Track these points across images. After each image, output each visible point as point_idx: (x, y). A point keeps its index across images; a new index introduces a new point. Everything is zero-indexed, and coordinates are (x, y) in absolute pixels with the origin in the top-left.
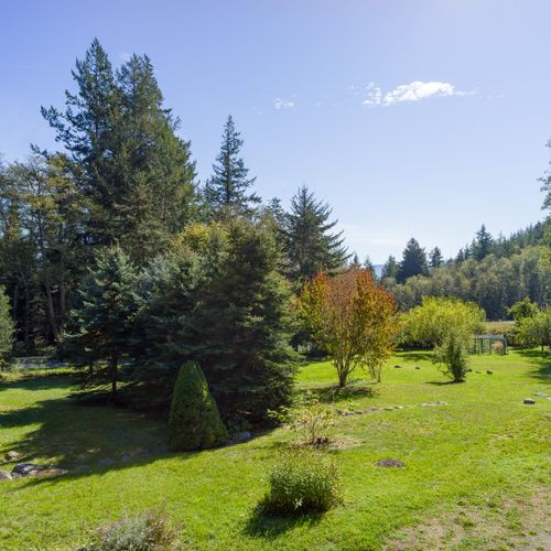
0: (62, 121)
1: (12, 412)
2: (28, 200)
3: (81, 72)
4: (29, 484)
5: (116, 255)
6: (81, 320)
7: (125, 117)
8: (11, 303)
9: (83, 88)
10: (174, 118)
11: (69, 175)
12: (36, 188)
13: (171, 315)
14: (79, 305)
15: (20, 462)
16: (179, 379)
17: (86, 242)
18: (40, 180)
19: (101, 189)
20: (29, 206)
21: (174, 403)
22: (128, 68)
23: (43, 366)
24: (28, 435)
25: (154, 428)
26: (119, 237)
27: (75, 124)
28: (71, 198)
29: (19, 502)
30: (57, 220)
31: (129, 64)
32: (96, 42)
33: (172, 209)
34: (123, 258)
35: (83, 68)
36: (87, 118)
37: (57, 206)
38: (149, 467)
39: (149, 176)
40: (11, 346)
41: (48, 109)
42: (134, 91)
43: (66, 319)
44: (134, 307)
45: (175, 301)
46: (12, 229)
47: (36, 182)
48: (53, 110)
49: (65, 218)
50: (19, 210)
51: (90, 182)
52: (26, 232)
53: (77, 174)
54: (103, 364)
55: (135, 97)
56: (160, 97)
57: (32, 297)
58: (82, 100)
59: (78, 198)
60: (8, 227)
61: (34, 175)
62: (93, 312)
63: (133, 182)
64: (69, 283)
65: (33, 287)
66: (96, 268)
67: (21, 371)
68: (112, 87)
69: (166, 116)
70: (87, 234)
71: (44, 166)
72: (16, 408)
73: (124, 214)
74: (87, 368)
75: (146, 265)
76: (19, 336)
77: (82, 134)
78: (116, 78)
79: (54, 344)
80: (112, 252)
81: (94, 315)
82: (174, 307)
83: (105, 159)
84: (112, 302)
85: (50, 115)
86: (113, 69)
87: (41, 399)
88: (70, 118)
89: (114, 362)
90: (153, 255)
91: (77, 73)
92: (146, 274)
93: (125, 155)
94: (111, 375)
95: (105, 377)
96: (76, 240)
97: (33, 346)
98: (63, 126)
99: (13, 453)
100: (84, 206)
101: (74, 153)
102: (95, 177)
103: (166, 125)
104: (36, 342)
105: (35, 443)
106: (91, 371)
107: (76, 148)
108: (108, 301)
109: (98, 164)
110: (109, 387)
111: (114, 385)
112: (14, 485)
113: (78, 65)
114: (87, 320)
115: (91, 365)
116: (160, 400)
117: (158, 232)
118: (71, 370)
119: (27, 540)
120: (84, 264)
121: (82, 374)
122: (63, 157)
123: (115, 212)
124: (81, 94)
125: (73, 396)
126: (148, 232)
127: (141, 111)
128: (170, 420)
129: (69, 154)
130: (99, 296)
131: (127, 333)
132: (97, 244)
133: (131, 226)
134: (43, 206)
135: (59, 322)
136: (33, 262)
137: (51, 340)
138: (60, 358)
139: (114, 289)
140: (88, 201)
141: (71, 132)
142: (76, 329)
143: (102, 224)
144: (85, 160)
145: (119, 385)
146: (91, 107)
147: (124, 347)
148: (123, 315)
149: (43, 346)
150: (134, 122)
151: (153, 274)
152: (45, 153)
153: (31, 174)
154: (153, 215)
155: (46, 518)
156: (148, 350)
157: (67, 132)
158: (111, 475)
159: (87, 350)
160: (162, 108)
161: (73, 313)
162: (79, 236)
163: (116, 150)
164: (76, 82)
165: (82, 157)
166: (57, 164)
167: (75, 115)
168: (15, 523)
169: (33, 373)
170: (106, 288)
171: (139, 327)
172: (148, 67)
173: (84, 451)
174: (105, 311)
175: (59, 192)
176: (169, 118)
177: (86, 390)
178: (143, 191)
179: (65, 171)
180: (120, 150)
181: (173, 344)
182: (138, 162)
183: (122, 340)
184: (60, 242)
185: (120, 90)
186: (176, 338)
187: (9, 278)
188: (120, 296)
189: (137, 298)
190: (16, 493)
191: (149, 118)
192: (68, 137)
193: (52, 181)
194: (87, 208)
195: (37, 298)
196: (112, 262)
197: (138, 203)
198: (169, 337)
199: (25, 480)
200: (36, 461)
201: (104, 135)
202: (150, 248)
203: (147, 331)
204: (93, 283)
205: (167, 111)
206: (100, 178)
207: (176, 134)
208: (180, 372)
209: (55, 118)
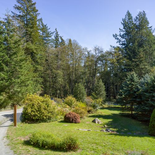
0: (118, 37)
1: (106, 115)
2: (109, 60)
3: (124, 22)
4: (109, 134)
5: (133, 74)
6: (123, 93)
7: (137, 32)
8: (105, 87)
9: (124, 26)
10: (153, 29)
11: (120, 52)
12: (111, 57)
13: (150, 93)
14: (122, 89)
15: (107, 128)
16: (153, 113)
17: (124, 71)
18: (112, 54)
19: (129, 55)
20: (110, 62)
21: (151, 120)
22: (138, 17)
23: (113, 104)
24: (109, 122)
25: (144, 127)
26: (134, 69)
27: (122, 37)
28: (120, 58)
29: (107, 138)
30: (117, 65)
31: (138, 15)
32: (128, 11)
33: (151, 59)
34: (135, 75)
35: (124, 20)
36: (125, 35)
37: (117, 61)
38: (142, 138)
39: (144, 49)
40: (105, 99)
41: (115, 34)
42: (139, 23)
43: (119, 92)
44: (138, 90)
45: (152, 89)
46: (106, 68)
47: (111, 55)
48: (116, 35)
49: (119, 64)
50: (107, 63)
51: (126, 54)
52: (109, 69)
53: (122, 51)
54: (129, 106)
55: (140, 25)
56: (148, 23)
57: (110, 86)
58: (124, 30)
59: (122, 58)
60: (105, 68)
61: (111, 53)
62: (126, 91)
63: (139, 52)
64: (120, 82)
65: (111, 83)
66: (127, 78)
67: (107, 105)
68: (132, 24)
69: (150, 29)
70: (125, 68)
71: (114, 50)
72: (106, 114)
73: (135, 62)
74: (124, 106)
75: (142, 77)
76: (107, 96)
77: (124, 40)
78: (134, 21)
79: (116, 99)
80: (132, 73)
81: (126, 92)
82: (152, 90)
83: (130, 46)
84: (132, 88)
85: (115, 36)
86: (133, 18)
87: (112, 113)
88: (120, 36)
89: (132, 106)
90: (145, 74)
91: (123, 22)
92: (142, 80)
93: (136, 44)
94: (131, 109)
95: (129, 109)
96: (122, 70)
97: (110, 99)
98: (118, 38)
99: (106, 126)
100: (124, 60)
101: (121, 45)
102: (127, 52)
103: (150, 32)
104: (111, 98)
105: (111, 124)
106: (125, 107)
107: (122, 44)
108: (131, 88)
109: (128, 48)
110: (130, 112)
111: (132, 112)
112: (106, 134)
113: (123, 20)
114: (125, 93)
115: (125, 106)
116: (146, 119)
117: (147, 67)
118: (120, 106)
119: (109, 148)
120: (124, 77)
121: (123, 108)
122: (118, 47)
123: (133, 61)
124: (124, 28)
125: (120, 113)
126: (143, 67)
127: (142, 29)
128: (150, 126)
129: (120, 46)
130: (128, 86)
131: (136, 97)
132: (127, 71)
133: (138, 65)
134: (113, 61)
135: (117, 93)
136: (111, 76)
137: (115, 98)
138: (117, 103)
139: (132, 84)
140: (125, 59)
141: (121, 40)
142: (121, 95)
143: (129, 65)
144: (124, 47)
145: (133, 112)
146: (126, 31)
147: (135, 101)
148: (135, 92)
149: (113, 99)
150: (139, 33)
151: (145, 80)
152: (114, 47)
153: (110, 53)
154: (145, 61)
155: (113, 144)
156: (142, 103)
157: (120, 40)
158: (131, 138)
159: (124, 101)
160: (149, 26)
161: (121, 91)
162: (123, 69)
163: (133, 43)
164: (122, 25)
165: (124, 46)
166: (117, 50)
167: (122, 35)
168: (106, 143)
169: (110, 106)
170: (130, 84)
171: (140, 96)
172: (144, 14)
173: (123, 129)
174: (129, 91)
175: (117, 57)
176: (151, 29)
177: (124, 113)
178: (142, 54)
179: (119, 51)
180: (135, 42)
181: (151, 102)
182: (140, 45)
183: (134, 99)
184: (117, 71)
185: (135, 24)
186: (152, 100)
187: (105, 81)
188: (134, 86)
189: (139, 87)
190: (106, 136)
191: (144, 31)
192: (120, 41)
193: (115, 54)
194: (125, 61)
195: (111, 86)
196: (132, 76)
197: (140, 58)
198: (150, 100)
199: (108, 133)
200: (111, 129)
201: (130, 39)
202: (144, 72)
203: (142, 97)
204: (126, 82)
205: (150, 27)
206: (129, 52)
207: (153, 34)
208: (153, 111)
209: (116, 37)
